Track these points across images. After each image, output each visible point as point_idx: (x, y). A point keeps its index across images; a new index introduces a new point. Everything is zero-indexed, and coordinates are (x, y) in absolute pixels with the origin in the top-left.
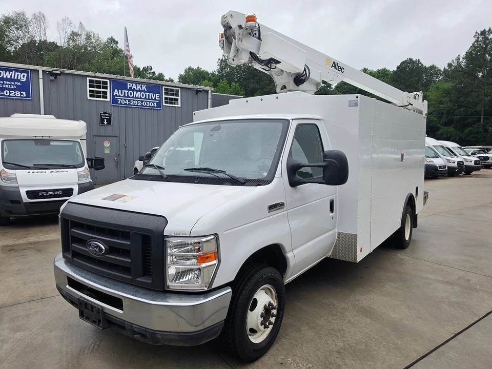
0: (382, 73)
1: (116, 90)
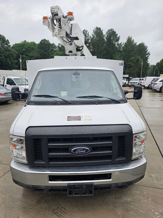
0: (33, 44)
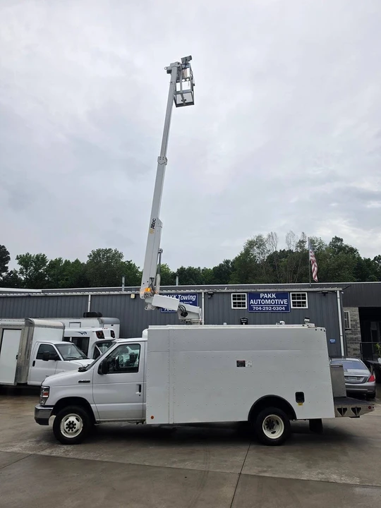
1: (252, 300)
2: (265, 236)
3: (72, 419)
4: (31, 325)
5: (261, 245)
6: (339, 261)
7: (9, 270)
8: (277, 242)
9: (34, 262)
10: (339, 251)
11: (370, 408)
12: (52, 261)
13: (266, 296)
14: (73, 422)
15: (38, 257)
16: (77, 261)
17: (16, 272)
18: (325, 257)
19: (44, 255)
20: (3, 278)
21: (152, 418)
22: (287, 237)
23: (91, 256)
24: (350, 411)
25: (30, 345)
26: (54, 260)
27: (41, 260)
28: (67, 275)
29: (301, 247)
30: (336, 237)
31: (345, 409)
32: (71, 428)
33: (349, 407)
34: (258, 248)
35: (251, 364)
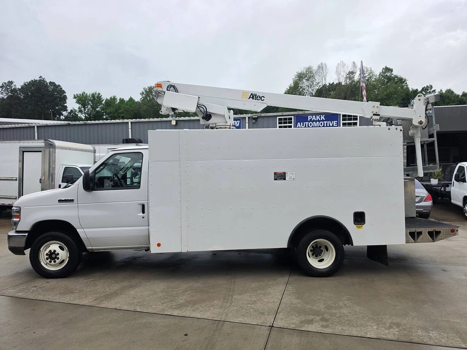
1: (299, 123)
2: (315, 68)
3: (54, 247)
4: (52, 146)
5: (310, 77)
6: (388, 91)
7: (69, 110)
8: (327, 73)
9: (90, 100)
10: (388, 82)
11: (453, 231)
12: (107, 99)
13: (314, 118)
14: (55, 251)
15: (93, 95)
16: (131, 99)
17: (76, 111)
18: (374, 87)
19: (99, 94)
20: (65, 116)
21: (159, 245)
22: (337, 68)
23: (143, 93)
24: (425, 234)
25: (54, 168)
26: (109, 98)
27: (96, 99)
28: (123, 113)
29: (350, 78)
30: (386, 68)
31: (420, 233)
32: (54, 259)
33: (425, 231)
34: (308, 80)
35: (293, 176)
